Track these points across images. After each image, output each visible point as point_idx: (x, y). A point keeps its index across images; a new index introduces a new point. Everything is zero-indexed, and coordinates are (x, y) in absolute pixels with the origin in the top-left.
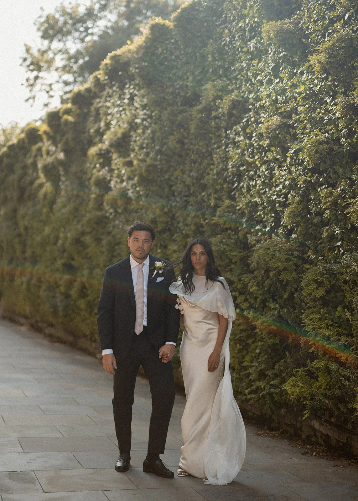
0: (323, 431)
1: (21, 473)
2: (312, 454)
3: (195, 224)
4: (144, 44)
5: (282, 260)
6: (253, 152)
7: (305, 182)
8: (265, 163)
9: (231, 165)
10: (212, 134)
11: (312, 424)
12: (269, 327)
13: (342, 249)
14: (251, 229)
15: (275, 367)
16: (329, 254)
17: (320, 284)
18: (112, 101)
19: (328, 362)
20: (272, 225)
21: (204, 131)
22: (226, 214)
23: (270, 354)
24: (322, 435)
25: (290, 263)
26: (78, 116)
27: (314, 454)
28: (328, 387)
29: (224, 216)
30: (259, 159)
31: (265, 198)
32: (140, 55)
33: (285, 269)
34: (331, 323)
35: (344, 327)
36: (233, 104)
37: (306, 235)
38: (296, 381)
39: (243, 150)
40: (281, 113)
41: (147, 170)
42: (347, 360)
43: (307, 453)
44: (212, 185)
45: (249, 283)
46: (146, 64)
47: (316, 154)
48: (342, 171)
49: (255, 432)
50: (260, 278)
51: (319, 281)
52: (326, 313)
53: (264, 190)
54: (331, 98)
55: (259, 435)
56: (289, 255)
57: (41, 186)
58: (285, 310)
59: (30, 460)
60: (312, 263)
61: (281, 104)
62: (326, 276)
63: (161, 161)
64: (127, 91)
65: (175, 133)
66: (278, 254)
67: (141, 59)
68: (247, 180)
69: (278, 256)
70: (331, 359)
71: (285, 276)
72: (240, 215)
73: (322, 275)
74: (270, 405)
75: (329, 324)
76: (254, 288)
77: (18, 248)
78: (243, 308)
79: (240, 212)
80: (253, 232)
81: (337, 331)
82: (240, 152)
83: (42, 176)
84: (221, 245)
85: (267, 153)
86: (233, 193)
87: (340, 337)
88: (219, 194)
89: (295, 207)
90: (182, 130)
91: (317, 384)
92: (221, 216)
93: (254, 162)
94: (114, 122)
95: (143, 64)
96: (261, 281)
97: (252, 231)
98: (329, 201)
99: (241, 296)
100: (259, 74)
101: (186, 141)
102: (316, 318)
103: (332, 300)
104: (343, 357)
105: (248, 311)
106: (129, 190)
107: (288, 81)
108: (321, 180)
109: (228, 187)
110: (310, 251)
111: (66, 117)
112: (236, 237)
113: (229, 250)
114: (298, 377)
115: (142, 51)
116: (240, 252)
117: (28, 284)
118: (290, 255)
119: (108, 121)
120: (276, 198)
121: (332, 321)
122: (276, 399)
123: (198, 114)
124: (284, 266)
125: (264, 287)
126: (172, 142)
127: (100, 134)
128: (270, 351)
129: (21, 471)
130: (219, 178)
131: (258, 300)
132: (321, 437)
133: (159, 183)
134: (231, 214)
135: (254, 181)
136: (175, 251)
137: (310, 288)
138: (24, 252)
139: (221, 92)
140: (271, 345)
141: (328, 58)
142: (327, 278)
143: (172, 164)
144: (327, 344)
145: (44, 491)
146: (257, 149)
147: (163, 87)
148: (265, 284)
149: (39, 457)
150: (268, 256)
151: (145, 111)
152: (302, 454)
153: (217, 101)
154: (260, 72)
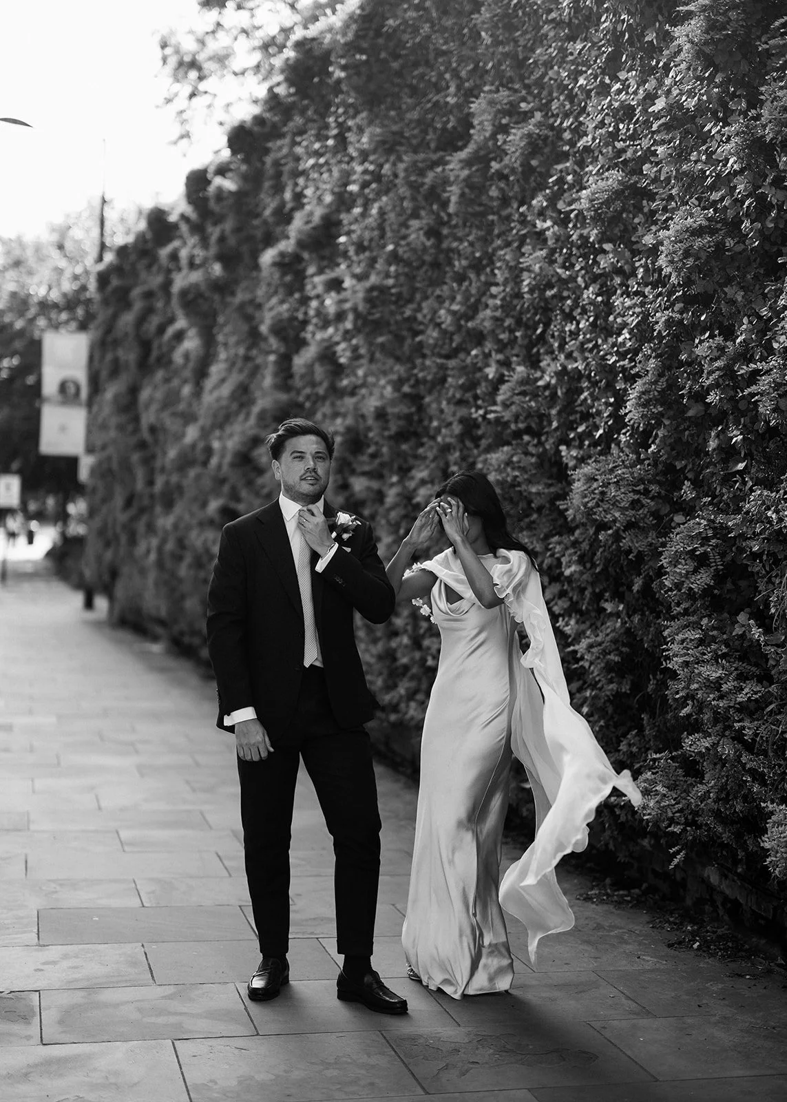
0: (728, 892)
1: (10, 995)
2: (692, 946)
3: (461, 421)
4: (358, 12)
5: (622, 505)
6: (571, 255)
7: (669, 323)
8: (595, 279)
9: (528, 285)
10: (494, 214)
11: (706, 875)
12: (604, 656)
13: (751, 479)
14: (569, 433)
15: (621, 748)
16: (724, 490)
17: (701, 561)
18: (304, 143)
19: (720, 740)
20: (609, 423)
21: (478, 209)
22: (516, 399)
23: (612, 717)
24: (726, 899)
25: (641, 511)
26: (245, 178)
27: (695, 946)
28: (723, 796)
29: (513, 403)
30: (583, 272)
31: (594, 360)
32: (350, 36)
33: (630, 526)
34: (725, 650)
35: (753, 660)
36: (529, 144)
37: (677, 446)
38: (654, 782)
39: (552, 251)
40: (625, 162)
41: (369, 300)
42: (756, 735)
43: (680, 943)
44: (493, 331)
45: (564, 555)
46: (364, 57)
47: (685, 258)
48: (743, 297)
49: (582, 891)
50: (585, 546)
51: (698, 553)
52: (713, 628)
53: (594, 342)
54: (721, 124)
55: (588, 899)
56: (638, 492)
57: (179, 336)
58: (636, 619)
59: (44, 964)
60: (689, 510)
61: (624, 141)
62: (713, 541)
63: (397, 277)
64: (331, 119)
65: (423, 213)
66: (612, 492)
67: (352, 47)
68: (559, 321)
69: (614, 496)
70: (727, 733)
71: (632, 542)
72: (549, 399)
73: (705, 540)
74: (612, 833)
75: (720, 653)
76: (573, 568)
77: (140, 474)
78: (557, 612)
79: (547, 393)
80: (574, 439)
81: (736, 669)
82: (544, 255)
83: (180, 313)
84: (509, 470)
85: (598, 257)
86: (535, 350)
87: (744, 683)
88: (508, 351)
89: (651, 383)
90: (435, 207)
91: (701, 789)
92: (508, 403)
93: (573, 279)
94: (309, 192)
95: (358, 57)
96: (588, 551)
97: (572, 436)
98: (718, 369)
99: (553, 584)
100: (582, 73)
101: (445, 231)
102: (691, 640)
103: (728, 597)
104: (749, 728)
105: (566, 619)
106: (338, 343)
107: (638, 88)
108: (703, 318)
109: (524, 337)
110: (686, 482)
111: (218, 181)
112: (541, 450)
113: (525, 480)
114: (657, 772)
115: (354, 27)
116: (550, 485)
117: (160, 550)
118: (641, 494)
119: (298, 189)
120: (616, 362)
121: (727, 646)
122: (623, 819)
123: (462, 168)
124: (628, 518)
125: (594, 565)
126: (416, 232)
127: (284, 217)
128: (610, 710)
129: (11, 992)
130: (507, 316)
131: (587, 593)
132: (723, 904)
133: (393, 328)
134: (527, 399)
135: (574, 322)
136: (423, 482)
137: (678, 571)
138: (150, 483)
139: (507, 118)
140: (612, 698)
141: (707, 32)
142: (717, 546)
143: (418, 285)
144: (714, 699)
145: (42, 1040)
146: (578, 248)
147: (400, 108)
148: (596, 558)
149: (65, 957)
150: (592, 496)
151: (367, 165)
152: (670, 946)
153: (499, 137)
154: (584, 69)
